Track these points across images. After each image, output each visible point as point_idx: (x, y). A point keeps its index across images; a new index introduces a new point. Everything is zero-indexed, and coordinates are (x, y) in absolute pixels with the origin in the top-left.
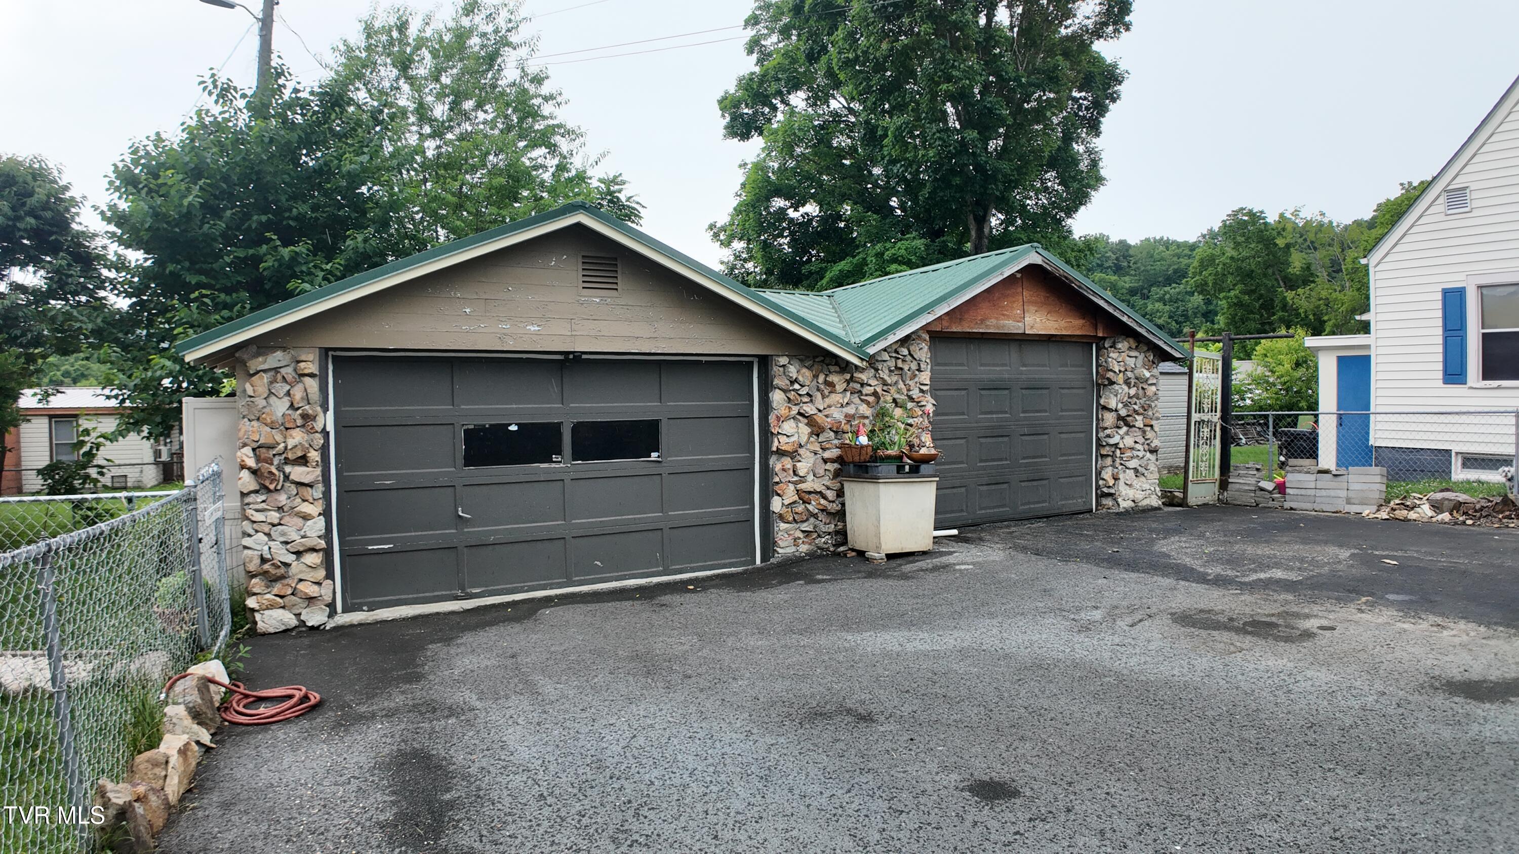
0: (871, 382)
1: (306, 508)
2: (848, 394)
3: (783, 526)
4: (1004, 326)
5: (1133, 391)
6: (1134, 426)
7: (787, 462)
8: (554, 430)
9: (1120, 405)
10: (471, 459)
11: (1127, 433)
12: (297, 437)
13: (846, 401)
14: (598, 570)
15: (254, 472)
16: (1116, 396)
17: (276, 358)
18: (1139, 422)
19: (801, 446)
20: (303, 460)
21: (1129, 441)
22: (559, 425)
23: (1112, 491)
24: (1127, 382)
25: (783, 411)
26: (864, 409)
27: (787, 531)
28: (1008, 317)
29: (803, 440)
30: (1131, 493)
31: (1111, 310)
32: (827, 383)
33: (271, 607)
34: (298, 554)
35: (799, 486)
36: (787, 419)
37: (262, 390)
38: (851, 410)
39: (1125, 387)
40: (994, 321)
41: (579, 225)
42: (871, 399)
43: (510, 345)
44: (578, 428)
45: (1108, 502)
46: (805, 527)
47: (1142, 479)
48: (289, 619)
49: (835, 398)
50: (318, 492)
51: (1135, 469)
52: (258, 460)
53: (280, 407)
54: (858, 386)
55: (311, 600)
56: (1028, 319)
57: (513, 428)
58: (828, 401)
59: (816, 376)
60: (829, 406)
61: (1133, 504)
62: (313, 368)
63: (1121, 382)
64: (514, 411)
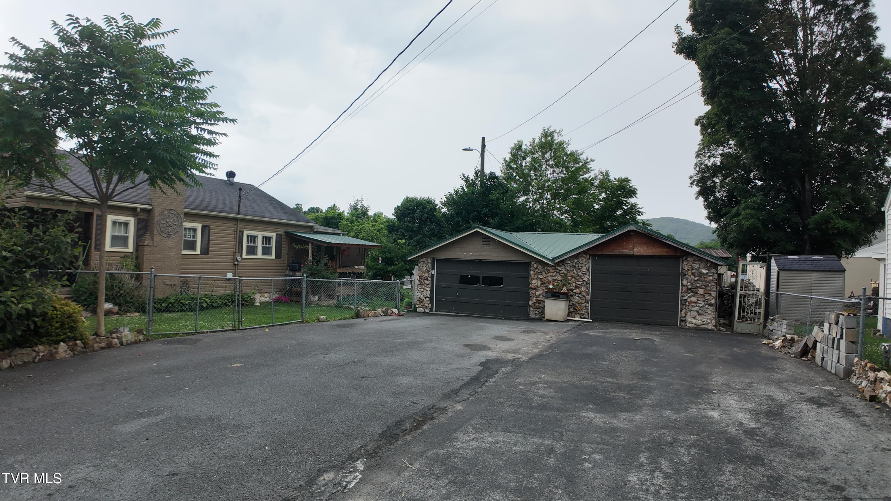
0: (562, 270)
1: (427, 289)
2: (556, 273)
3: (531, 309)
4: (624, 252)
5: (696, 279)
6: (697, 293)
7: (534, 291)
8: (478, 277)
9: (688, 284)
10: (461, 282)
11: (694, 296)
12: (426, 275)
13: (554, 275)
15: (419, 281)
16: (687, 280)
17: (424, 259)
18: (701, 291)
19: (538, 287)
20: (427, 279)
21: (694, 299)
23: (684, 319)
24: (693, 274)
25: (533, 277)
26: (559, 278)
27: (533, 311)
28: (626, 249)
29: (539, 285)
30: (694, 321)
31: (675, 245)
32: (548, 270)
33: (420, 307)
34: (426, 298)
35: (538, 298)
36: (534, 279)
37: (422, 265)
38: (555, 278)
39: (693, 277)
40: (618, 250)
41: (477, 231)
42: (563, 275)
43: (465, 258)
44: (483, 277)
45: (683, 324)
46: (539, 310)
47: (703, 316)
48: (422, 310)
49: (551, 274)
50: (430, 286)
51: (697, 311)
52: (420, 279)
53: (424, 269)
54: (558, 271)
55: (427, 307)
56: (635, 249)
57: (470, 276)
58: (548, 275)
59: (544, 267)
61: (695, 326)
62: (430, 261)
63: (690, 274)
64: (470, 272)
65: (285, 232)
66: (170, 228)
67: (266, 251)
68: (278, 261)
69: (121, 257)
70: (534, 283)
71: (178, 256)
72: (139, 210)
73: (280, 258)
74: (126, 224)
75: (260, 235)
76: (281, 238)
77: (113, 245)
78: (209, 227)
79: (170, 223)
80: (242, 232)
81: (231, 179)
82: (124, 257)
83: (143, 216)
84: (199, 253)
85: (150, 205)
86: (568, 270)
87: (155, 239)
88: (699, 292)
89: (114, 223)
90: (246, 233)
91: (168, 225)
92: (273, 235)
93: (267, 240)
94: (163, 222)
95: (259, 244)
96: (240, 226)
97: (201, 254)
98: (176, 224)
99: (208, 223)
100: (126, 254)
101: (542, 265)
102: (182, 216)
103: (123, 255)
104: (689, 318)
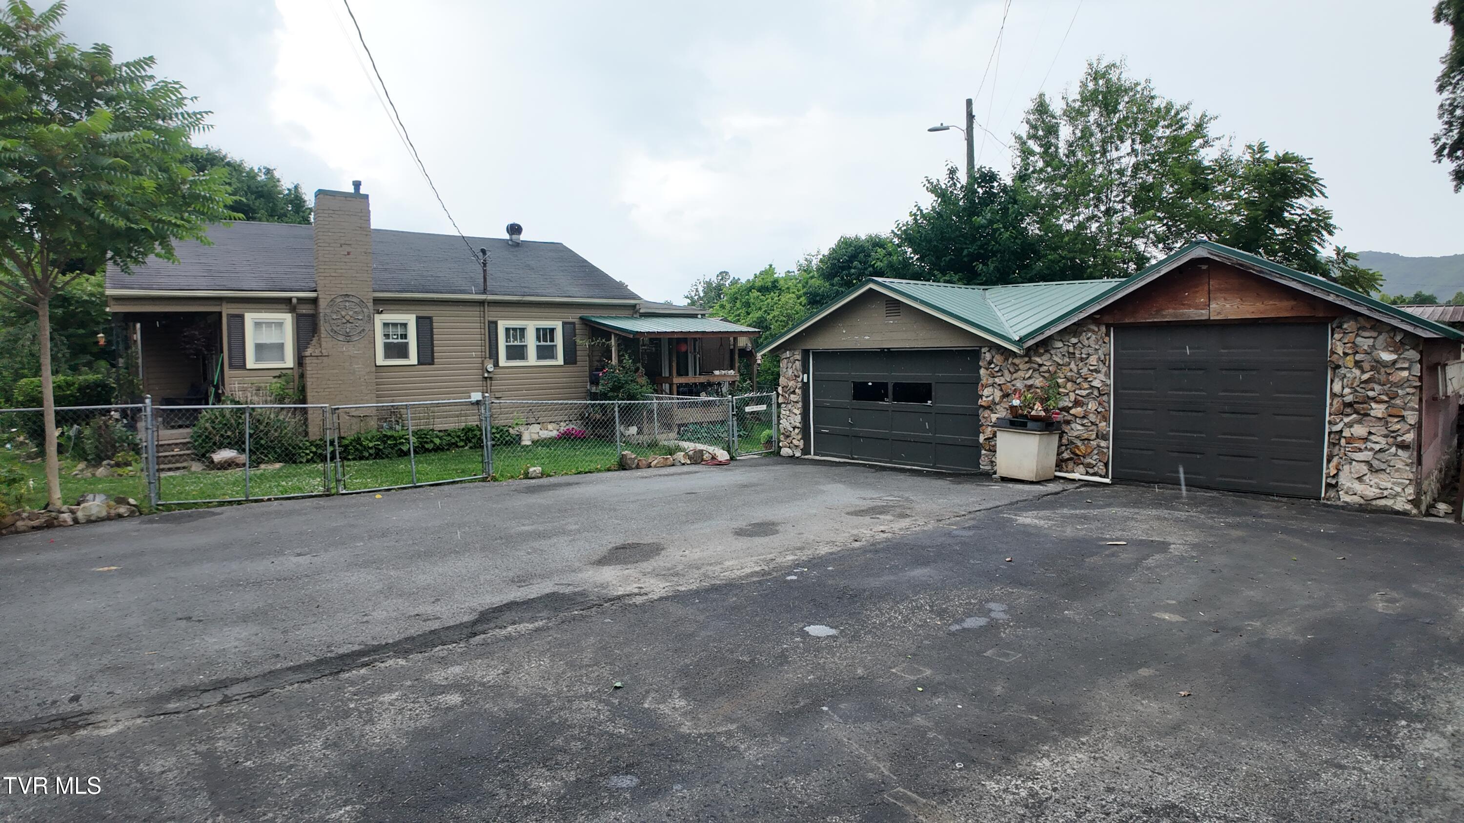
0: (1045, 363)
1: (796, 411)
2: (1031, 371)
3: (983, 452)
4: (1183, 314)
5: (1365, 377)
6: (1369, 415)
7: (987, 413)
8: (885, 385)
9: (1347, 391)
10: (855, 397)
11: (1359, 422)
12: (793, 384)
13: (1027, 376)
14: (902, 458)
15: (783, 396)
16: (1343, 380)
17: (788, 354)
18: (1378, 410)
19: (996, 404)
20: (794, 392)
21: (1359, 430)
22: (887, 383)
23: (1334, 482)
24: (1358, 364)
25: (984, 381)
26: (1038, 382)
27: (986, 456)
28: (1190, 306)
29: (997, 400)
30: (1358, 487)
31: (1308, 291)
32: (1014, 364)
33: (786, 447)
34: (794, 428)
36: (987, 386)
38: (1030, 382)
39: (1357, 372)
40: (1171, 311)
41: (871, 289)
42: (1047, 375)
43: (859, 346)
44: (896, 385)
45: (1332, 493)
47: (1382, 475)
48: (790, 452)
49: (1021, 374)
50: (800, 405)
51: (1367, 462)
52: (783, 392)
53: (790, 372)
54: (1036, 366)
55: (798, 447)
56: (1213, 306)
57: (870, 384)
58: (1015, 375)
59: (1005, 360)
60: (1015, 379)
61: (1362, 501)
62: (799, 357)
63: (1351, 364)
64: (870, 375)
65: (581, 318)
66: (349, 325)
67: (545, 352)
68: (570, 368)
69: (275, 377)
70: (989, 394)
71: (368, 370)
72: (294, 301)
73: (575, 363)
74: (280, 325)
75: (531, 326)
76: (574, 329)
77: (258, 359)
78: (430, 319)
79: (348, 318)
80: (496, 323)
81: (515, 237)
82: (279, 377)
83: (305, 310)
84: (416, 363)
85: (315, 291)
86: (1059, 365)
87: (324, 344)
88: (1372, 413)
89: (258, 325)
90: (502, 325)
91: (345, 321)
92: (558, 325)
93: (546, 334)
94: (335, 317)
95: (531, 342)
96: (491, 314)
97: (420, 363)
98: (360, 317)
99: (426, 312)
100: (284, 372)
101: (1002, 354)
102: (370, 305)
103: (277, 373)
104: (1345, 480)
